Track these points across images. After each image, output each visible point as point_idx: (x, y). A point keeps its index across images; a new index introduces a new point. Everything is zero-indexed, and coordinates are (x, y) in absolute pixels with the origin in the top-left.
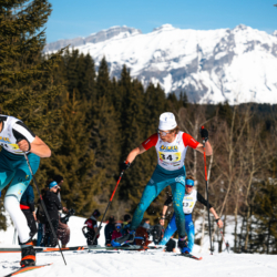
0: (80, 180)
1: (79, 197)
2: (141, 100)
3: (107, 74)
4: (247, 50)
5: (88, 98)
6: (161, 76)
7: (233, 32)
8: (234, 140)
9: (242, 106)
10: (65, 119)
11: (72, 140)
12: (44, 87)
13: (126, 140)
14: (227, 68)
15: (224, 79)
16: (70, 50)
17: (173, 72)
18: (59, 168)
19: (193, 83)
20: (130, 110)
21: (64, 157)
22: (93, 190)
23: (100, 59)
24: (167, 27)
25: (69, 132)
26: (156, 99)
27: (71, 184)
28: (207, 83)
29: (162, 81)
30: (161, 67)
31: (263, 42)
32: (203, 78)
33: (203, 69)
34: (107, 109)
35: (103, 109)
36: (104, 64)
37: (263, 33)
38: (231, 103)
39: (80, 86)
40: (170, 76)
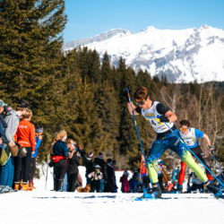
0: (91, 141)
2: (134, 82)
3: (109, 64)
4: (209, 43)
5: (96, 82)
6: (147, 64)
7: (199, 30)
8: (202, 109)
9: (207, 84)
10: (79, 97)
11: (85, 112)
12: (63, 75)
13: (124, 111)
14: (194, 56)
15: (193, 65)
16: (82, 47)
17: (156, 61)
18: (76, 133)
19: (171, 68)
21: (80, 125)
22: (101, 148)
23: (103, 53)
24: (151, 28)
25: (82, 107)
26: (145, 81)
27: (85, 145)
28: (181, 68)
29: (149, 67)
30: (147, 57)
31: (221, 37)
32: (178, 64)
33: (178, 58)
34: (109, 89)
35: (106, 89)
36: (106, 57)
37: (221, 30)
38: (199, 82)
39: (89, 73)
40: (154, 64)
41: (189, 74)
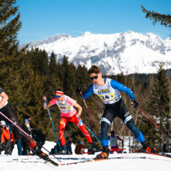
0: (42, 120)
1: (41, 129)
2: (75, 74)
3: (55, 61)
4: (132, 44)
5: (45, 75)
6: (85, 60)
7: (124, 35)
9: (131, 75)
10: (32, 86)
11: (37, 97)
12: (19, 68)
14: (121, 55)
15: (120, 61)
16: (34, 48)
17: (92, 58)
18: (30, 113)
19: (103, 64)
20: (68, 80)
21: (33, 107)
22: (49, 125)
23: (51, 52)
24: (88, 33)
25: (35, 93)
26: (83, 73)
27: (37, 122)
28: (111, 64)
29: (86, 63)
30: (85, 55)
31: (141, 40)
32: (109, 61)
33: (108, 56)
34: (55, 80)
35: (53, 80)
36: (53, 55)
37: (141, 34)
38: (125, 74)
39: (40, 68)
40: (90, 61)
41: (117, 68)
